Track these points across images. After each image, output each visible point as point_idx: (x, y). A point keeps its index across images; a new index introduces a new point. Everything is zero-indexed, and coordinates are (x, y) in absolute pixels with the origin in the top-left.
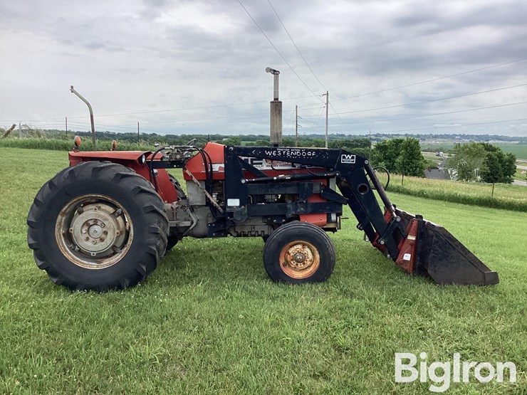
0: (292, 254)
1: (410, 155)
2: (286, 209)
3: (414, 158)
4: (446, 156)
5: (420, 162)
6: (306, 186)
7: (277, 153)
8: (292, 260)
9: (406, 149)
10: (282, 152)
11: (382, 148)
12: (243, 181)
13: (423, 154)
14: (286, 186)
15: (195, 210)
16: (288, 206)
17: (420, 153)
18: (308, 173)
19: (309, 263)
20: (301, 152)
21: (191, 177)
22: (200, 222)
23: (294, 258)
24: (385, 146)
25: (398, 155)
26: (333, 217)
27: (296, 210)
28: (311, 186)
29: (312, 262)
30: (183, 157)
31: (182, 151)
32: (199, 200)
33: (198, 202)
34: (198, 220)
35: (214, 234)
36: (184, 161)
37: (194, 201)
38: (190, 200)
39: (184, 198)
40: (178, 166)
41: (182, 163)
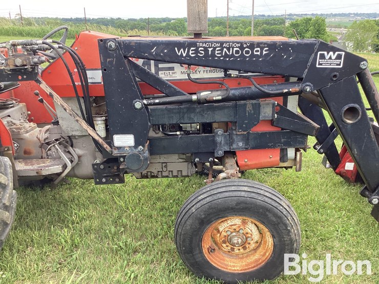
0: (224, 234)
1: (317, 31)
2: (214, 143)
3: (319, 33)
4: (344, 31)
5: (325, 37)
6: (249, 108)
7: (197, 51)
8: (224, 242)
9: (314, 26)
10: (206, 50)
11: (295, 25)
12: (138, 105)
13: (328, 30)
14: (214, 109)
15: (74, 141)
16: (219, 139)
17: (325, 30)
18: (253, 88)
19: (253, 246)
20: (242, 48)
21: (51, 96)
22: (84, 160)
23: (228, 240)
24: (297, 24)
25: (307, 30)
26: (291, 152)
27: (231, 144)
28: (257, 108)
29: (259, 244)
30: (30, 62)
31: (27, 50)
32: (77, 128)
33: (76, 131)
34: (79, 157)
35: (104, 180)
36: (33, 69)
37: (69, 129)
38: (64, 128)
39: (57, 123)
40: (25, 77)
41: (31, 72)
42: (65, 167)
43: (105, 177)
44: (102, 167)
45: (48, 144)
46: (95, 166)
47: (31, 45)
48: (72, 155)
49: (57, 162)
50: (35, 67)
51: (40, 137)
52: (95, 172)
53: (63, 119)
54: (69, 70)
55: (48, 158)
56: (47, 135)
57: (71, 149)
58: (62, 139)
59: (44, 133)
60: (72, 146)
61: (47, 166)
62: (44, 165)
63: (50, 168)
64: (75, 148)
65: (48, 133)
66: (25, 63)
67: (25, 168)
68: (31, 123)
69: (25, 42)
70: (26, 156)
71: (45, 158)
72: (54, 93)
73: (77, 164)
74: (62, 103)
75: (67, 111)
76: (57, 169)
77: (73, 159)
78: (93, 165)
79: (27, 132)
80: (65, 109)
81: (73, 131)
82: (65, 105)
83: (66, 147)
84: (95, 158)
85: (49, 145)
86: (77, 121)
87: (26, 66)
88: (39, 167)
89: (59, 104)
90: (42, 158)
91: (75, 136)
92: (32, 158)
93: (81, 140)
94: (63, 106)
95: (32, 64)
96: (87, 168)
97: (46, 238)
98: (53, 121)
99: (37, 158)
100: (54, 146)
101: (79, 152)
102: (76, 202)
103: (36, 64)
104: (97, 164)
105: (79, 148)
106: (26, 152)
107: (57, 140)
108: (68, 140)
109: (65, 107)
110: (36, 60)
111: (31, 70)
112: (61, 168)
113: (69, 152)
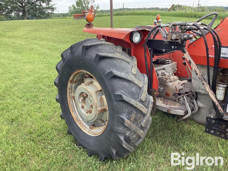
21: (190, 63)
22: (202, 111)
30: (181, 38)
31: (182, 29)
32: (203, 87)
33: (202, 89)
34: (199, 108)
35: (212, 132)
36: (183, 43)
37: (197, 87)
38: (194, 86)
39: (190, 81)
40: (176, 47)
41: (180, 45)
42: (186, 113)
43: (213, 129)
44: (213, 121)
45: (179, 94)
46: (209, 119)
47: (185, 25)
48: (194, 105)
49: (182, 107)
50: (184, 42)
51: (177, 87)
52: (207, 123)
53: (195, 79)
54: (206, 46)
55: (178, 102)
56: (182, 87)
57: (195, 101)
58: (190, 93)
59: (180, 85)
60: (196, 99)
61: (175, 109)
62: (174, 106)
63: (176, 110)
64: (198, 101)
65: (183, 85)
66: (178, 38)
67: (161, 105)
68: (175, 77)
69: (182, 23)
70: (166, 96)
71: (176, 102)
72: (192, 61)
73: (197, 113)
74: (196, 69)
75: (198, 75)
76: (181, 112)
77: (194, 109)
78: (207, 118)
79: (171, 82)
80: (197, 74)
81: (199, 89)
82: (198, 71)
83: (192, 99)
84: (211, 113)
85: (179, 96)
86: (203, 84)
87: (178, 40)
88: (170, 107)
89: (194, 69)
90: (175, 101)
91: (200, 93)
92: (169, 99)
93: (203, 97)
94: (196, 71)
95: (182, 39)
96: (202, 118)
97: (164, 152)
98: (188, 79)
99: (172, 100)
100: (183, 97)
101: (200, 104)
102: (191, 135)
103: (185, 40)
104: (210, 118)
105: (201, 102)
106: (167, 94)
107: (186, 93)
108: (195, 94)
109: (197, 72)
110: (186, 36)
111: (181, 43)
112: (183, 113)
113: (193, 103)
